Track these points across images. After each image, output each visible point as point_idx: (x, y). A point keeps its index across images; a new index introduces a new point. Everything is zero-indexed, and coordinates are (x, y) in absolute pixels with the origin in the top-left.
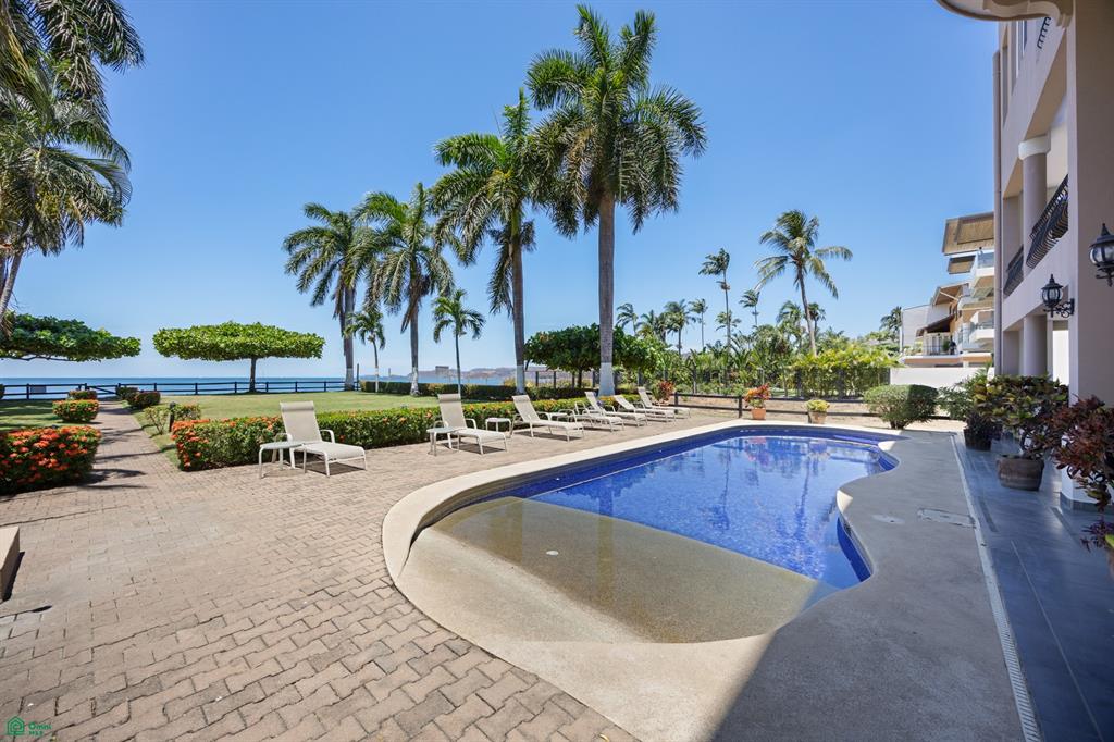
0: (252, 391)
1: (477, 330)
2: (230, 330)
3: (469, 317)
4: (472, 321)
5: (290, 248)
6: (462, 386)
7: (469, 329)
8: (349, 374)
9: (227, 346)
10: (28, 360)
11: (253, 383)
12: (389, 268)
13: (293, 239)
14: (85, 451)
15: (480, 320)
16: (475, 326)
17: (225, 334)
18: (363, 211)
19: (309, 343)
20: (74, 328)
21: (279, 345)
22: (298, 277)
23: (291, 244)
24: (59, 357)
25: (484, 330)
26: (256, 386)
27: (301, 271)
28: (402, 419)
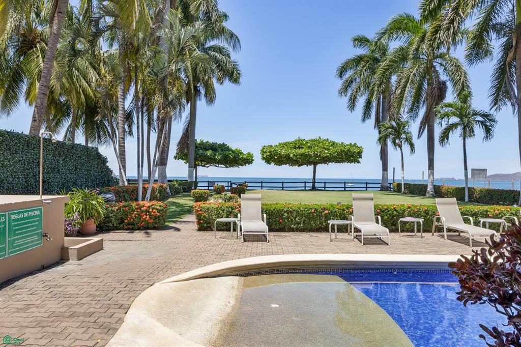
0: (314, 189)
1: (488, 131)
2: (298, 144)
3: (479, 118)
4: (482, 123)
5: (341, 75)
6: (469, 189)
7: (479, 131)
8: (385, 177)
9: (294, 155)
10: (207, 167)
11: (314, 183)
12: (403, 80)
13: (343, 68)
14: (158, 214)
15: (490, 120)
16: (486, 126)
17: (295, 148)
18: (384, 33)
19: (349, 150)
20: (223, 147)
21: (326, 153)
22: (348, 97)
23: (342, 72)
24: (220, 166)
25: (496, 130)
26: (316, 185)
27: (349, 94)
28: (326, 212)
